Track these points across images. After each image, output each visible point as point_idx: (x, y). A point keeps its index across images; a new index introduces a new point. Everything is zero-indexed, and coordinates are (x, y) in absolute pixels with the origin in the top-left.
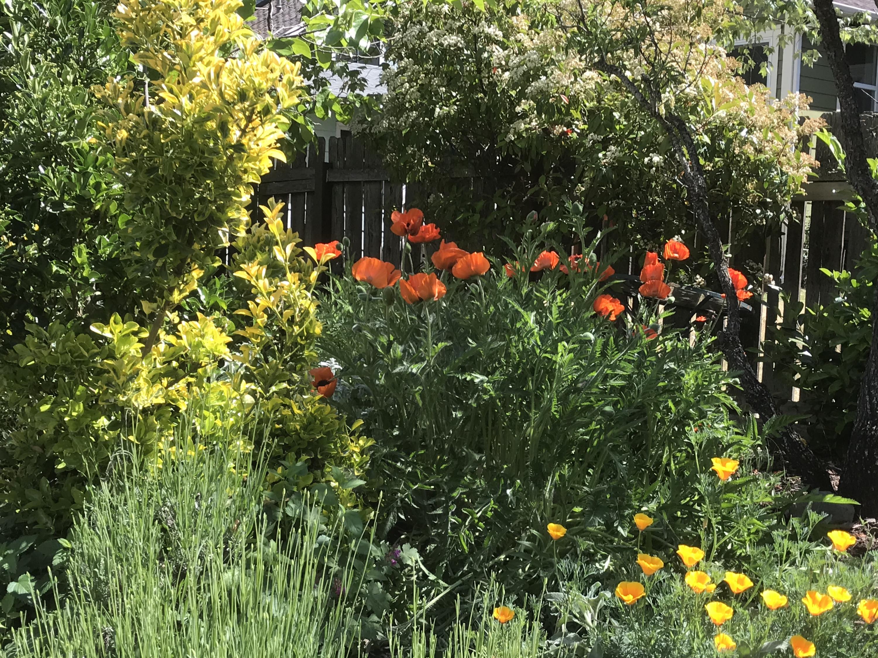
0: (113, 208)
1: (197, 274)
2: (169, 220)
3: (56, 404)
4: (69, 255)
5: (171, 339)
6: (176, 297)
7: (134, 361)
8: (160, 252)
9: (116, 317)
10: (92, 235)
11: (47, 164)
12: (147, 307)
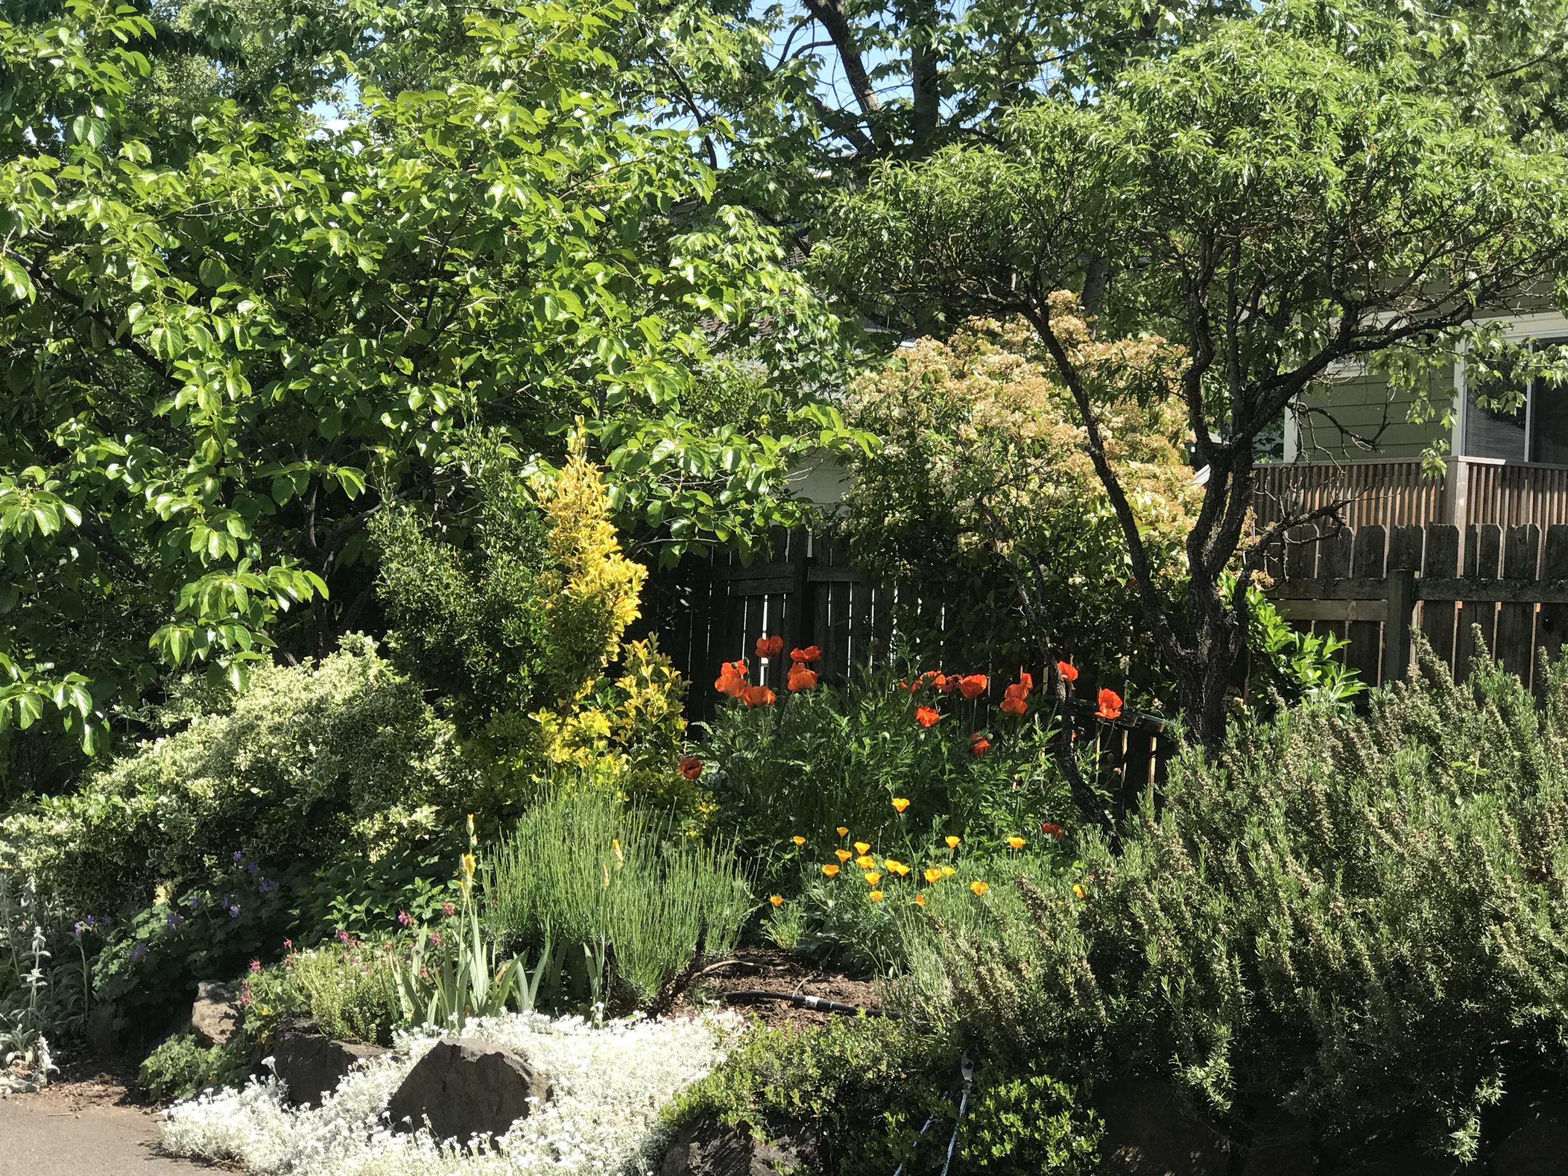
0: (543, 643)
1: (590, 683)
2: (573, 652)
3: (508, 760)
4: (516, 671)
5: (575, 723)
6: (578, 696)
7: (553, 734)
8: (568, 670)
9: (543, 709)
10: (530, 660)
11: (507, 618)
12: (561, 703)
